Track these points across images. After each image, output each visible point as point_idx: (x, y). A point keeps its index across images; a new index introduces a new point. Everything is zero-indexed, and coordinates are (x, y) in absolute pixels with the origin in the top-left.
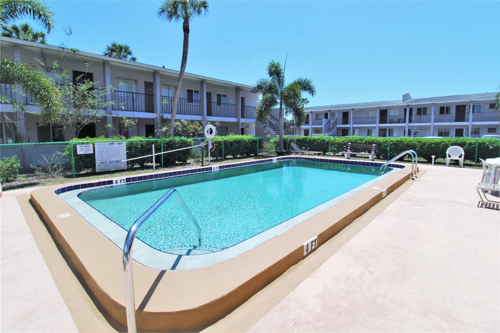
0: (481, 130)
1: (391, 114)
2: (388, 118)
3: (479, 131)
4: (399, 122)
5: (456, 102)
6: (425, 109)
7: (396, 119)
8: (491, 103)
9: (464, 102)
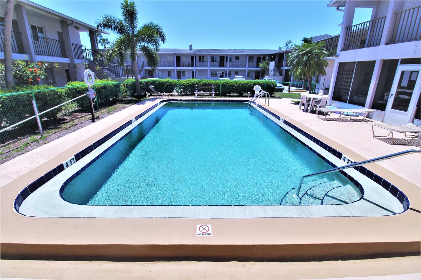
0: (232, 73)
1: (183, 60)
2: (181, 63)
3: (231, 73)
4: (189, 66)
5: (220, 54)
6: (203, 57)
7: (186, 64)
8: (237, 56)
9: (224, 54)
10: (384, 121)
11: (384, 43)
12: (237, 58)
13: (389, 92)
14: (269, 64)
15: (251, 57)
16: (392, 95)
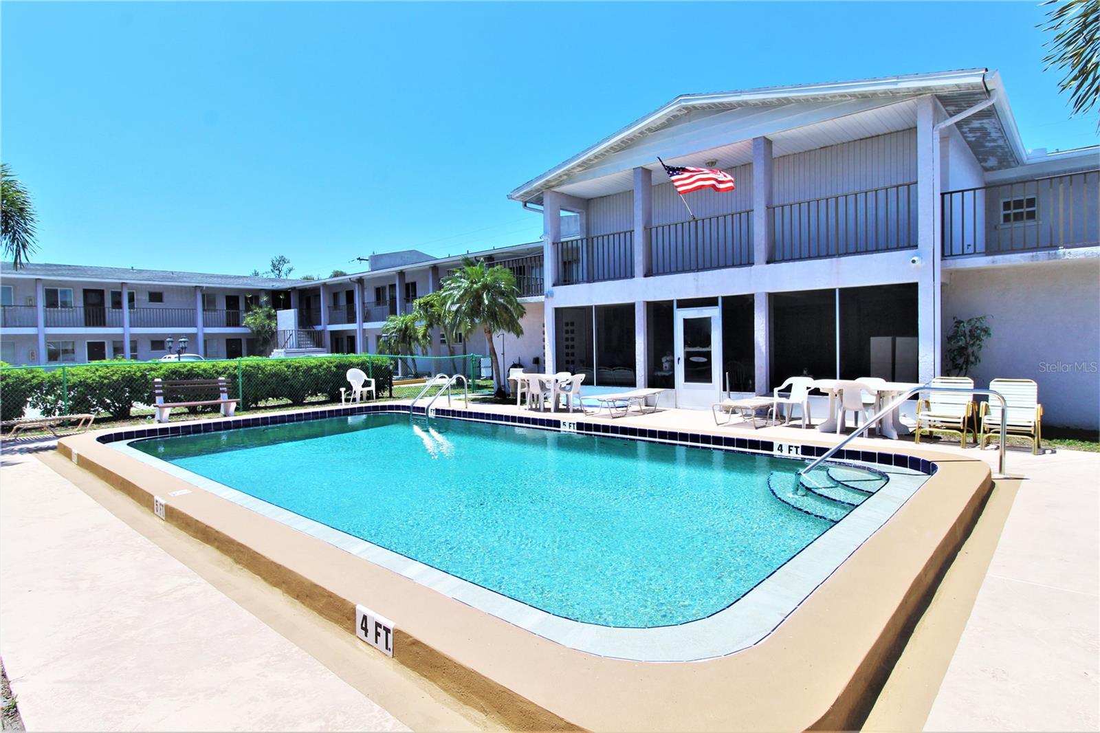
0: (138, 344)
3: (136, 347)
8: (153, 291)
9: (104, 284)
10: (679, 405)
11: (642, 274)
12: (156, 296)
13: (673, 354)
14: (276, 316)
15: (209, 297)
16: (679, 359)
